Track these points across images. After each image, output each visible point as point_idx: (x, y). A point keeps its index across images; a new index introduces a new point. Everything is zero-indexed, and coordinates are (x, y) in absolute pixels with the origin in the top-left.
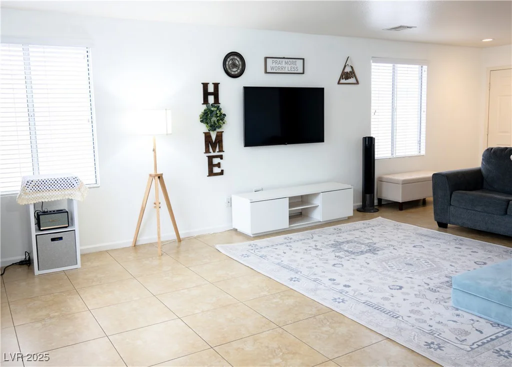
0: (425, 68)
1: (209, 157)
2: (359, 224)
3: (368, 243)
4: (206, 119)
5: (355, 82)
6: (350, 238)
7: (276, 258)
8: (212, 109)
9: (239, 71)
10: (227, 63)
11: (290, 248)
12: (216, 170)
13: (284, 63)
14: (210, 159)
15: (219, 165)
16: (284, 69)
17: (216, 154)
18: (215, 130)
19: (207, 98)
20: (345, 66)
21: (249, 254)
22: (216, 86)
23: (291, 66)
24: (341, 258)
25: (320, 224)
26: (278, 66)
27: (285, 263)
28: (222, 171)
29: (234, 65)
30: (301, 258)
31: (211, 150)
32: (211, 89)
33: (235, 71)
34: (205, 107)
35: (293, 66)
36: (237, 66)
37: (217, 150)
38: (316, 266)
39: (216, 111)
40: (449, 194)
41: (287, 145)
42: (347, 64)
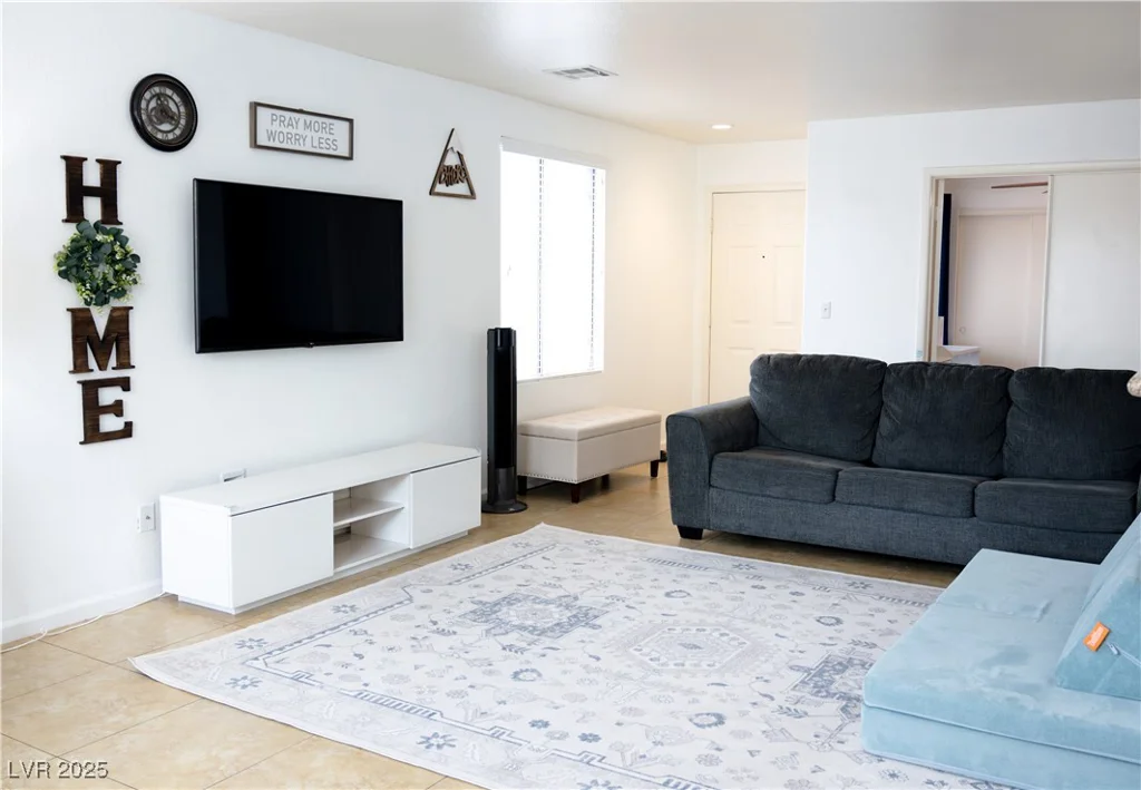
0: (601, 173)
1: (85, 384)
2: (504, 547)
3: (560, 597)
4: (77, 267)
5: (467, 192)
6: (507, 589)
7: (342, 677)
8: (99, 238)
9: (178, 132)
10: (143, 104)
11: (365, 637)
12: (109, 423)
13: (301, 123)
14: (91, 390)
15: (117, 408)
16: (301, 141)
17: (110, 374)
18: (106, 301)
19: (81, 204)
20: (446, 151)
21: (251, 674)
22: (109, 169)
23: (319, 134)
24: (522, 650)
25: (406, 554)
26: (285, 130)
27: (379, 688)
28: (129, 425)
29: (164, 114)
30: (416, 668)
31: (92, 363)
32: (92, 177)
33: (165, 131)
34: (71, 230)
35: (326, 136)
36: (172, 118)
37: (113, 361)
38: (471, 687)
39: (113, 244)
40: (706, 459)
41: (312, 346)
42: (449, 147)
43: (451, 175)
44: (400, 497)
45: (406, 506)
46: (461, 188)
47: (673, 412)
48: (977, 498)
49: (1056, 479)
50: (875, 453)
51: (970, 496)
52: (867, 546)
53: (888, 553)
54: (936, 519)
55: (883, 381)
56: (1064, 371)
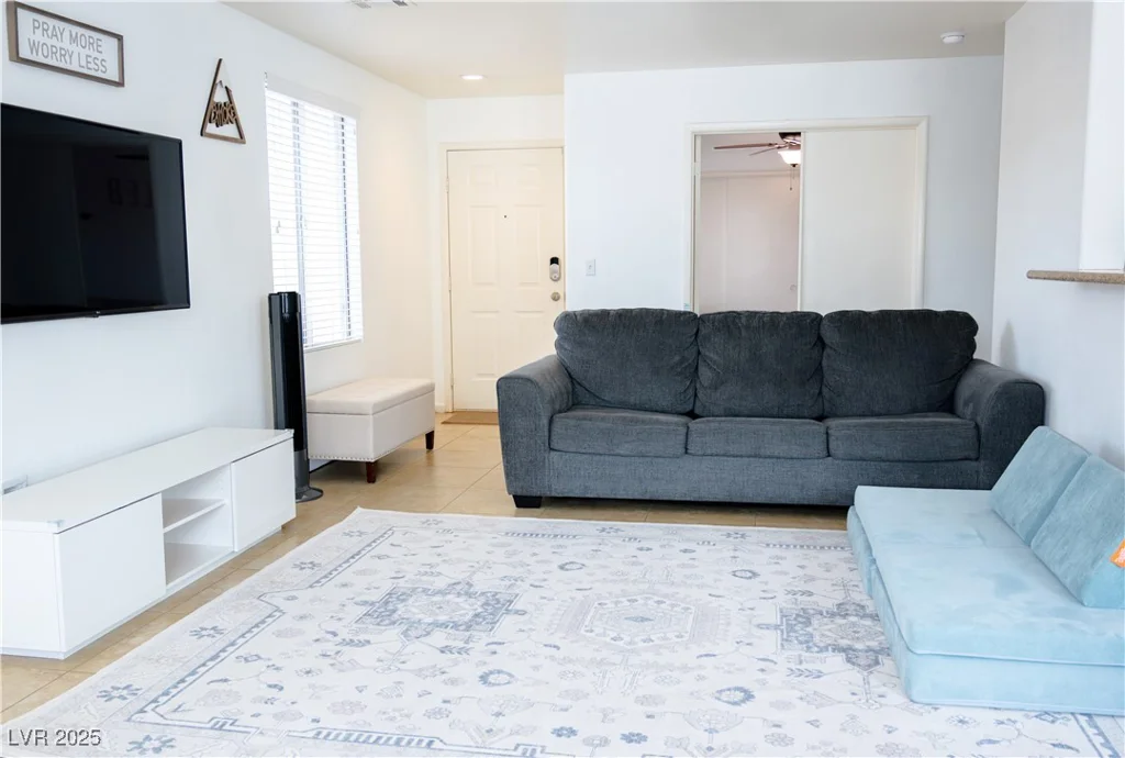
0: (351, 123)
3: (451, 586)
5: (237, 136)
6: (383, 583)
7: (278, 717)
11: (263, 663)
13: (66, 35)
20: (214, 85)
21: (152, 732)
23: (87, 51)
24: (465, 651)
25: (228, 559)
26: (49, 42)
27: (336, 722)
30: (359, 690)
35: (93, 54)
40: (545, 421)
41: (97, 316)
42: (218, 81)
43: (220, 113)
44: (220, 493)
45: (227, 501)
46: (229, 130)
47: (503, 375)
48: (832, 439)
49: (878, 415)
50: (698, 404)
51: (825, 436)
52: (721, 497)
53: (745, 501)
54: (790, 462)
55: (697, 332)
56: (870, 313)
